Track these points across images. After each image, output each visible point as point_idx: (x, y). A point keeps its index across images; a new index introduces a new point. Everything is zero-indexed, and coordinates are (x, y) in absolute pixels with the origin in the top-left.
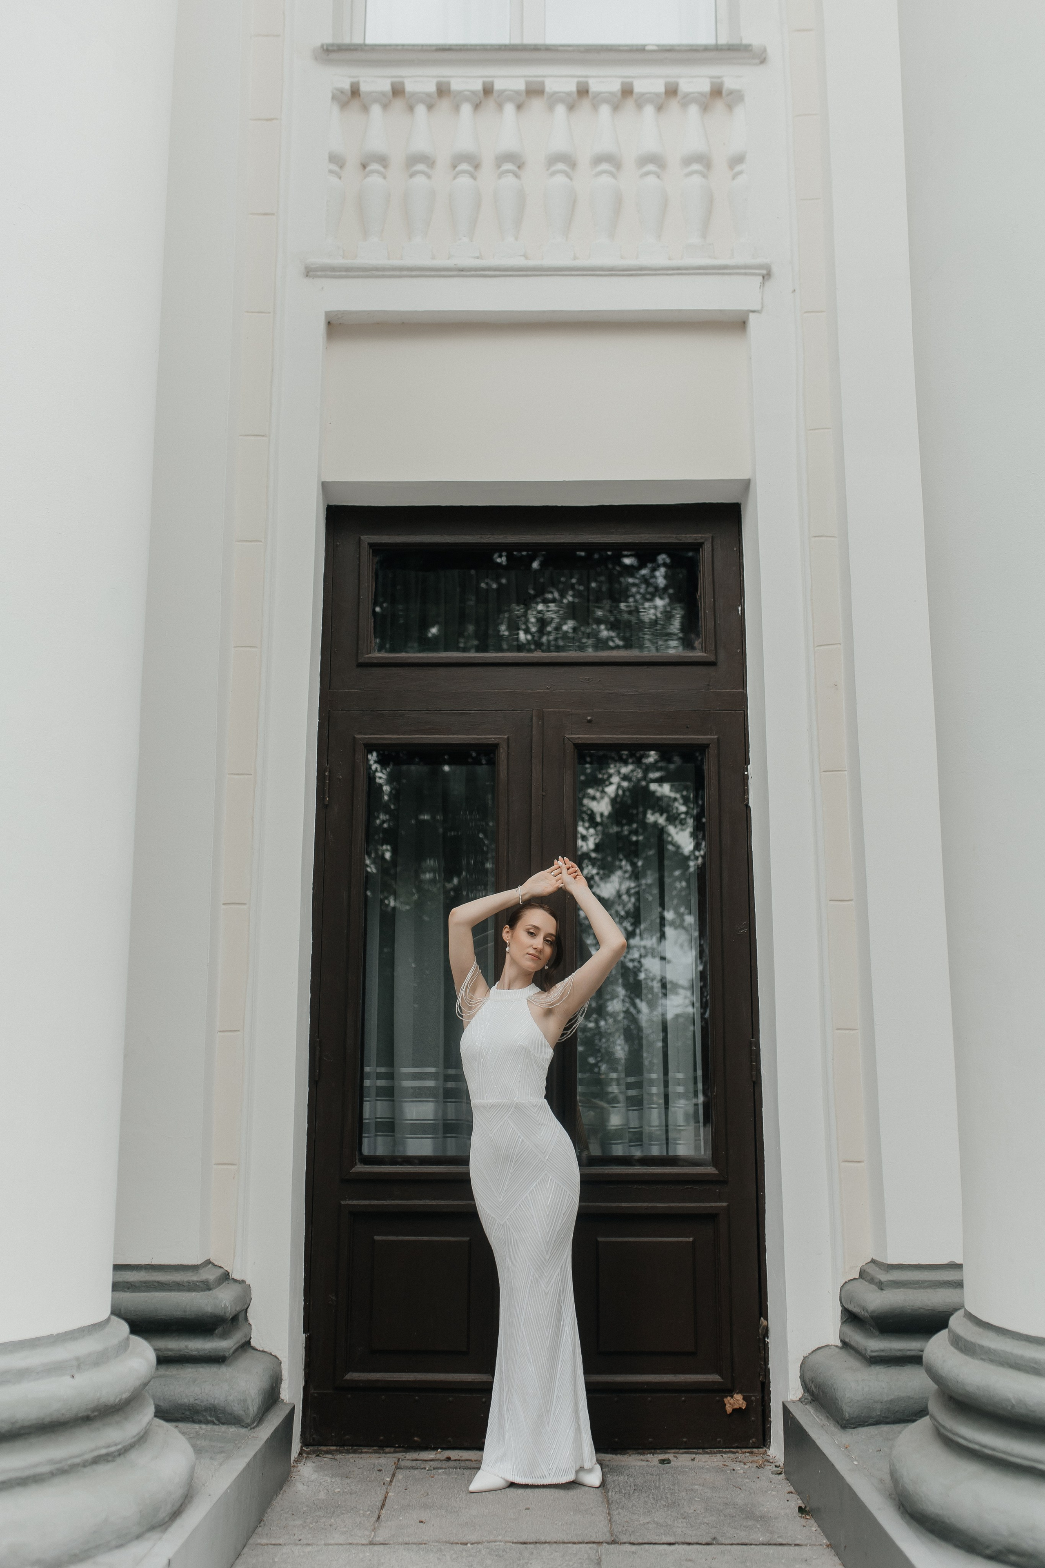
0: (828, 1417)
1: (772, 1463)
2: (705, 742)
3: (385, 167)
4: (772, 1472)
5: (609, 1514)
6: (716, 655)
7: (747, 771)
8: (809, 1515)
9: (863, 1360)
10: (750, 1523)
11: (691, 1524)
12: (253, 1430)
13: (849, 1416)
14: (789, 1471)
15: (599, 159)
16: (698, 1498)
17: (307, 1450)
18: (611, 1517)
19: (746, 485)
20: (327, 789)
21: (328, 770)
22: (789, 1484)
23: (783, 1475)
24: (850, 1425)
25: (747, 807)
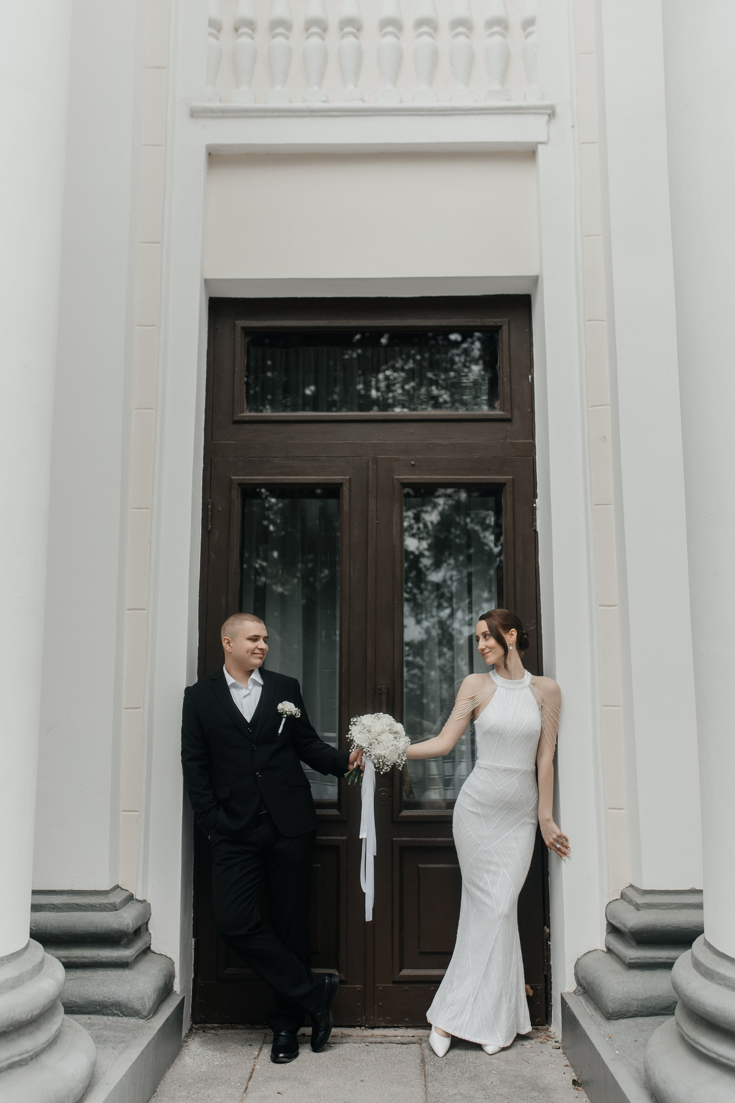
0: (596, 1009)
1: (553, 1038)
2: (503, 481)
3: (253, 30)
4: (552, 1047)
5: (425, 1086)
6: (512, 413)
7: (535, 504)
8: (581, 1087)
9: (623, 964)
10: (535, 1094)
11: (488, 1095)
12: (149, 1020)
13: (612, 1011)
14: (565, 1047)
15: (421, 23)
16: (495, 1071)
17: (196, 1027)
18: (426, 1089)
19: (535, 280)
20: (209, 519)
21: (210, 504)
22: (566, 1058)
23: (561, 1049)
24: (613, 1018)
25: (536, 532)
